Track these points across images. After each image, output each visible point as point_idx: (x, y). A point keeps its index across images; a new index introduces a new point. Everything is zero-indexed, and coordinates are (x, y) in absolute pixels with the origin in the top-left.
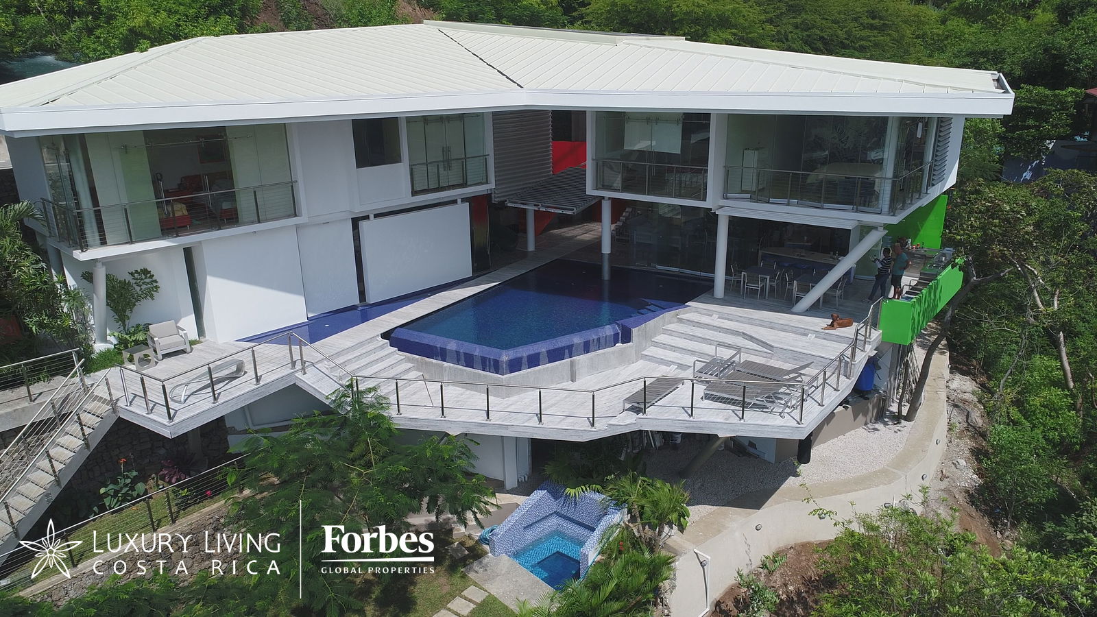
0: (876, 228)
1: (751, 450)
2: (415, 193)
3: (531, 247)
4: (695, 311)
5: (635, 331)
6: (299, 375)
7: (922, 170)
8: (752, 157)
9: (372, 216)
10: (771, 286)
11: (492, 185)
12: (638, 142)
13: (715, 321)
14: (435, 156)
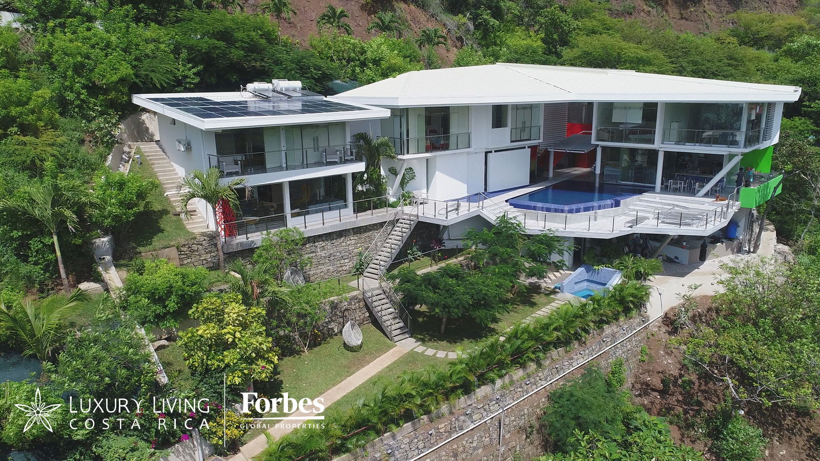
0: (737, 155)
1: (676, 260)
2: (512, 142)
3: (551, 175)
4: (646, 196)
5: (622, 201)
6: (480, 212)
7: (759, 132)
8: (675, 125)
9: (493, 151)
10: (684, 187)
11: (541, 141)
12: (617, 117)
13: (657, 200)
14: (520, 125)
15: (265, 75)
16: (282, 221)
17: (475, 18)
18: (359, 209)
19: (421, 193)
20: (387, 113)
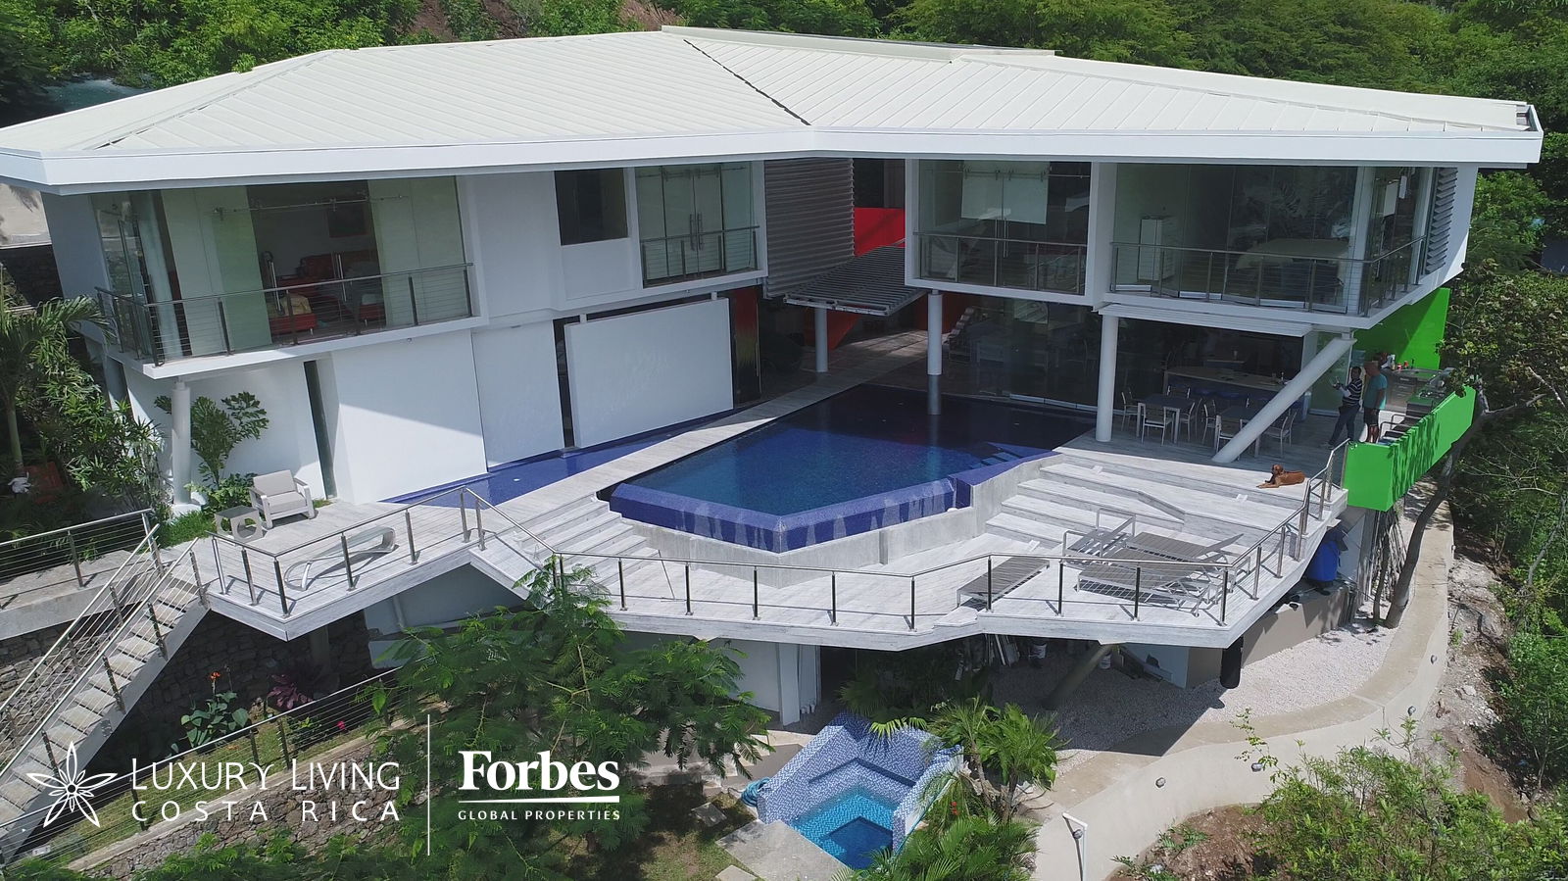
0: (1339, 336)
1: (1151, 669)
2: (648, 283)
3: (822, 367)
4: (1068, 460)
5: (976, 489)
6: (475, 551)
7: (1410, 249)
8: (1153, 229)
9: (583, 318)
10: (1183, 425)
11: (763, 272)
13: (1097, 474)
14: (678, 227)
19: (293, 483)
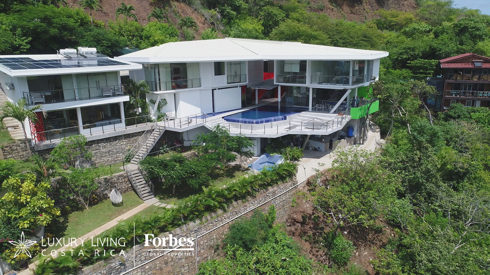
0: (349, 90)
1: (319, 149)
2: (228, 83)
3: (257, 102)
4: (303, 114)
5: (288, 117)
6: (205, 123)
7: (363, 76)
8: (318, 73)
9: (217, 89)
10: (324, 108)
11: (247, 83)
12: (287, 69)
13: (309, 115)
14: (233, 74)
15: (74, 45)
16: (77, 131)
17: (222, 12)
18: (128, 124)
19: (171, 114)
20: (140, 67)
